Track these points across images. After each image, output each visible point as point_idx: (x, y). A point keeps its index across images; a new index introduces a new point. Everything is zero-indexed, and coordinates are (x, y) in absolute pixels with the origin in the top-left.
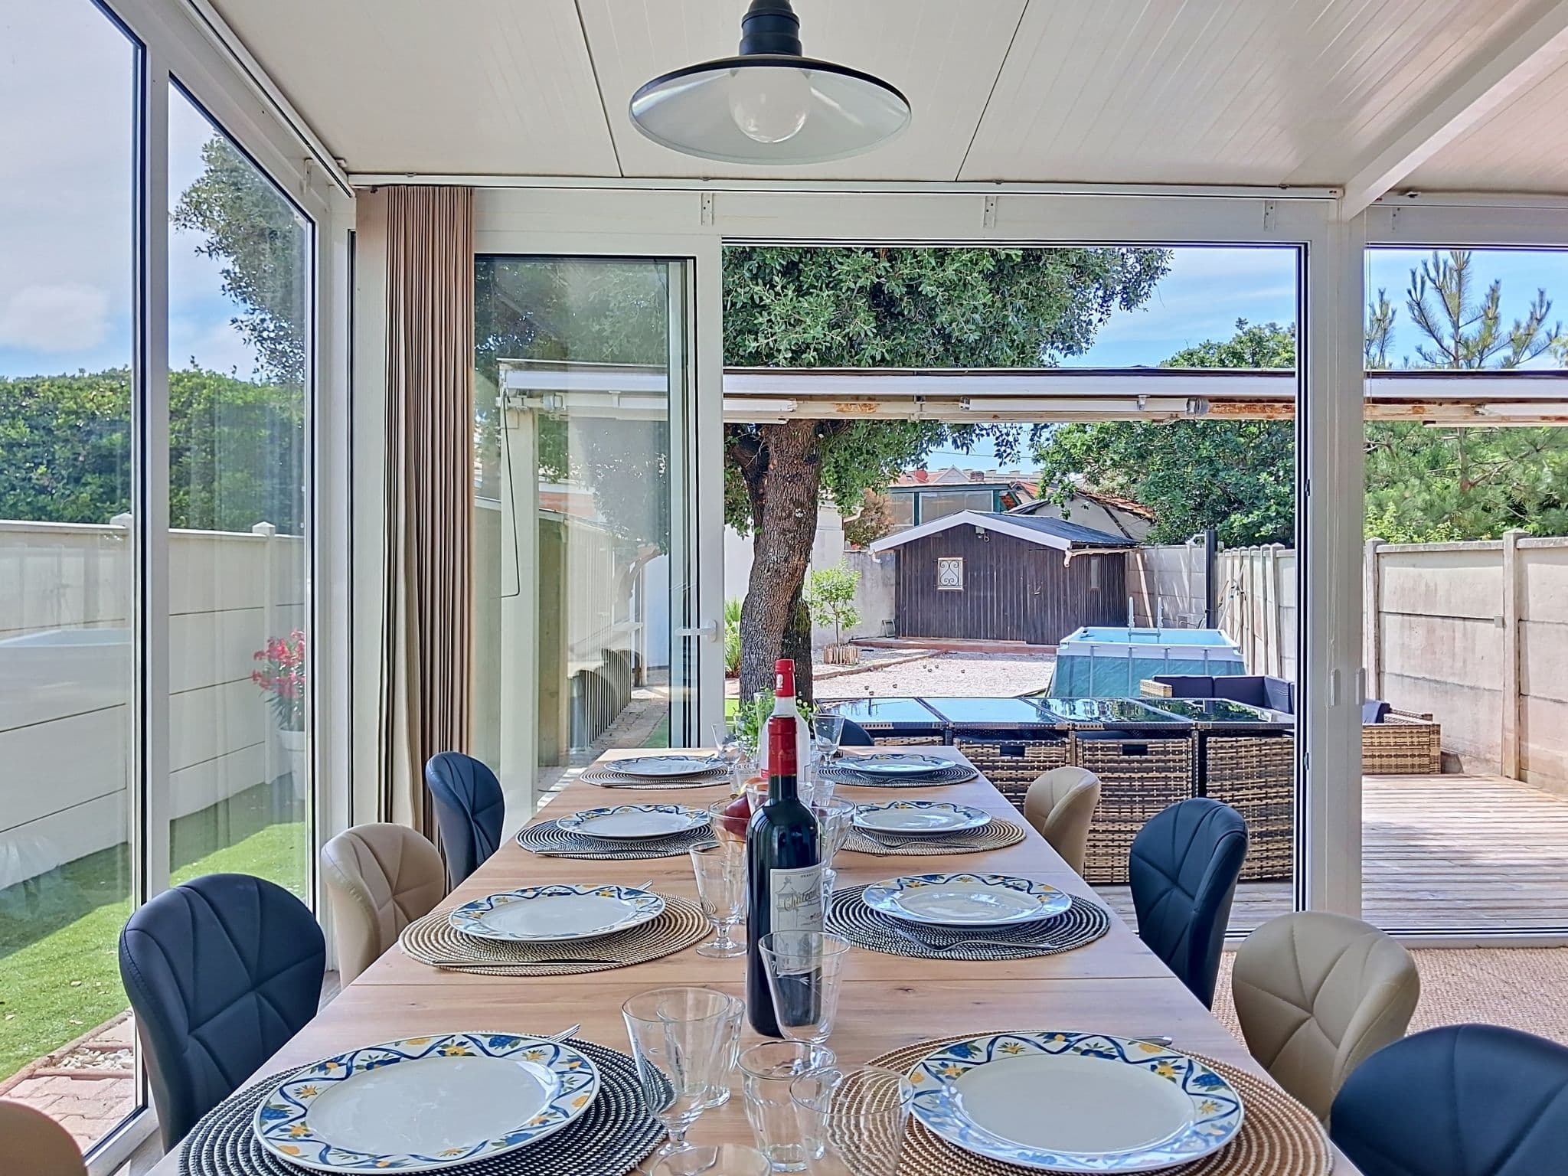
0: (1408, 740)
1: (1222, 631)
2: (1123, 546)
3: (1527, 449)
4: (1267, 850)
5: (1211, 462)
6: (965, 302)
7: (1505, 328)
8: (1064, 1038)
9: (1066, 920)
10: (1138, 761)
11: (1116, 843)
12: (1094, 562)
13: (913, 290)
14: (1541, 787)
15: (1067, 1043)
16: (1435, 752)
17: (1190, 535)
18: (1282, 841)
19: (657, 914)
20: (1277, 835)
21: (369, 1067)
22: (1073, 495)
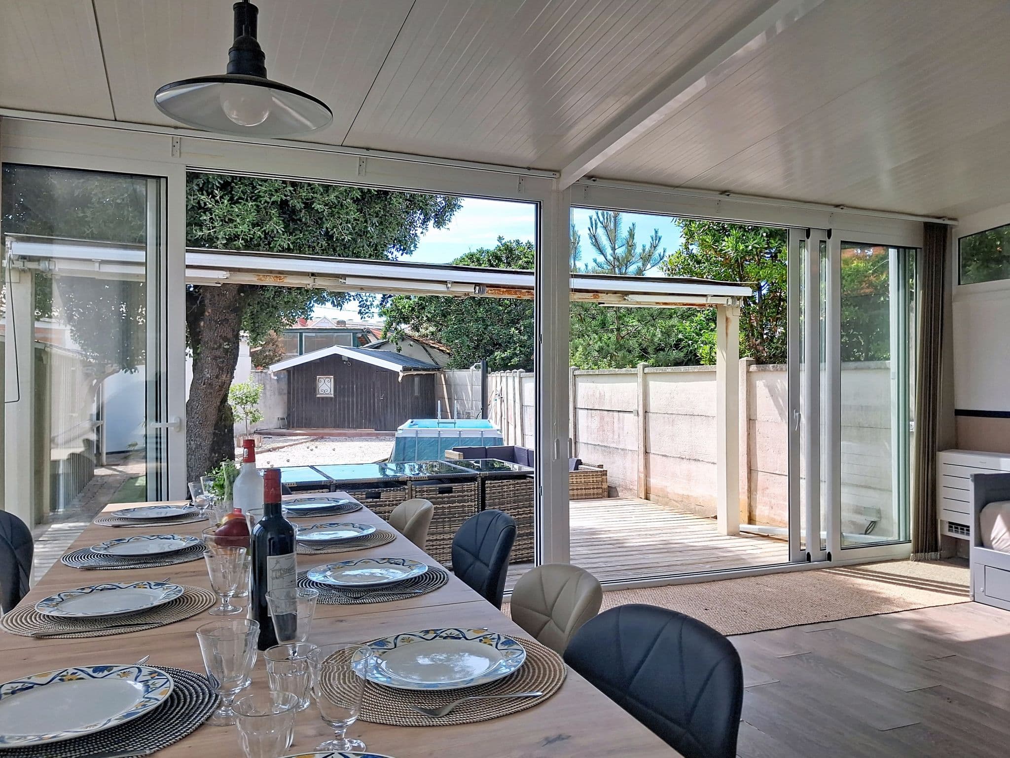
0: (591, 479)
1: (490, 420)
2: (433, 370)
3: (649, 318)
4: (519, 545)
5: (484, 321)
6: (342, 216)
7: (638, 250)
8: (433, 632)
9: (425, 578)
10: (447, 497)
11: (434, 547)
12: (417, 379)
13: (308, 205)
14: (657, 503)
15: (435, 635)
16: (605, 486)
17: (472, 363)
18: (527, 539)
19: (180, 595)
20: (524, 536)
21: (13, 693)
22: (403, 337)
